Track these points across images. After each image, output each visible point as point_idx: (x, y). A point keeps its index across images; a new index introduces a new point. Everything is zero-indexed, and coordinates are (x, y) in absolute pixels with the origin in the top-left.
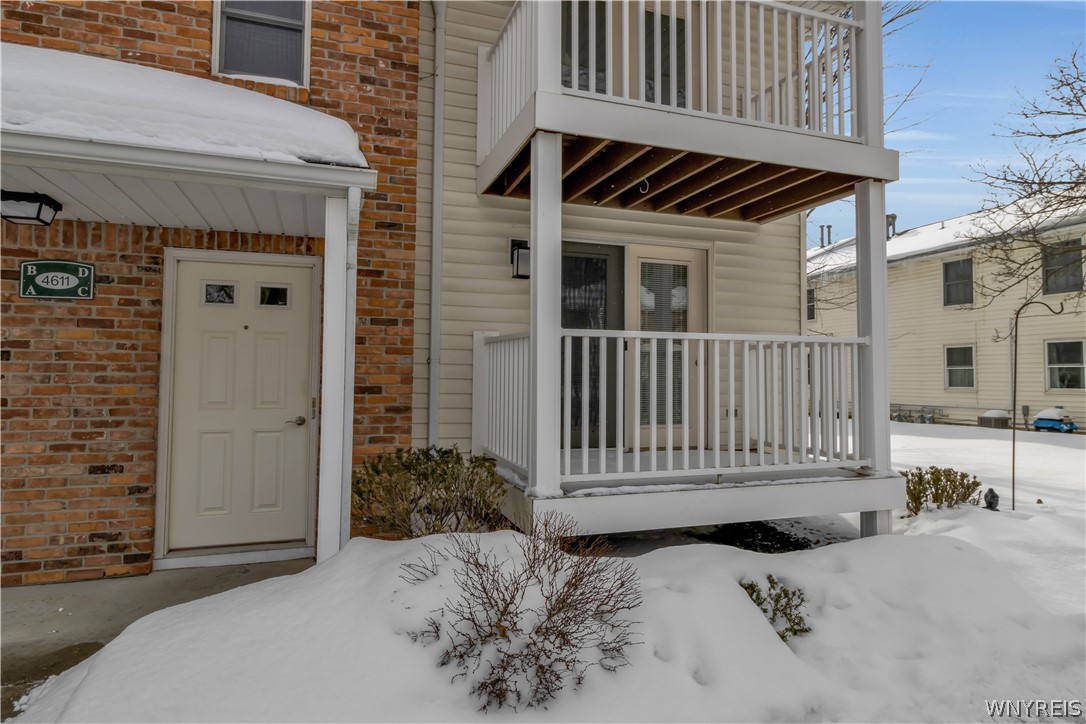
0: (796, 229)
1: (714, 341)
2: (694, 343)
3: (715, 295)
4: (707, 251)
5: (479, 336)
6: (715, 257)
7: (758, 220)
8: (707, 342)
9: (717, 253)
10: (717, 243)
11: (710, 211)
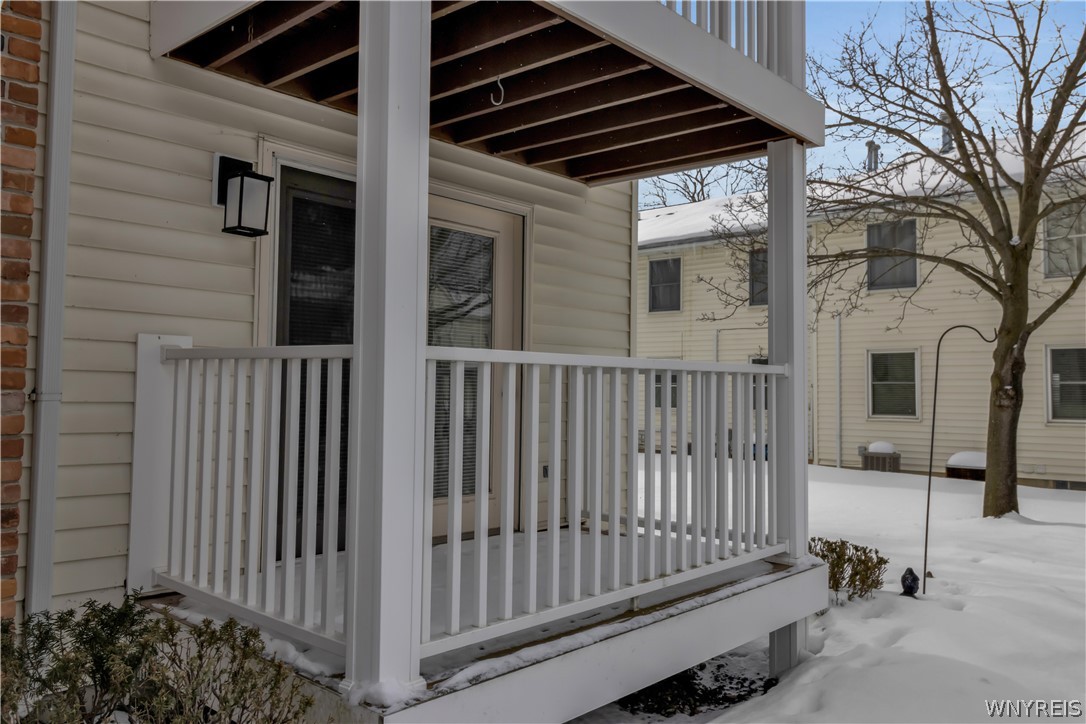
0: (627, 199)
1: (531, 366)
2: (498, 369)
3: (533, 288)
4: (524, 217)
5: (148, 344)
6: (535, 230)
7: (587, 181)
8: (521, 368)
9: (537, 222)
10: (537, 207)
11: (530, 158)
